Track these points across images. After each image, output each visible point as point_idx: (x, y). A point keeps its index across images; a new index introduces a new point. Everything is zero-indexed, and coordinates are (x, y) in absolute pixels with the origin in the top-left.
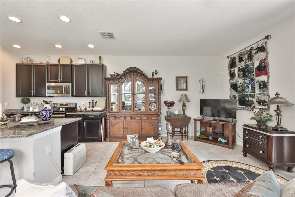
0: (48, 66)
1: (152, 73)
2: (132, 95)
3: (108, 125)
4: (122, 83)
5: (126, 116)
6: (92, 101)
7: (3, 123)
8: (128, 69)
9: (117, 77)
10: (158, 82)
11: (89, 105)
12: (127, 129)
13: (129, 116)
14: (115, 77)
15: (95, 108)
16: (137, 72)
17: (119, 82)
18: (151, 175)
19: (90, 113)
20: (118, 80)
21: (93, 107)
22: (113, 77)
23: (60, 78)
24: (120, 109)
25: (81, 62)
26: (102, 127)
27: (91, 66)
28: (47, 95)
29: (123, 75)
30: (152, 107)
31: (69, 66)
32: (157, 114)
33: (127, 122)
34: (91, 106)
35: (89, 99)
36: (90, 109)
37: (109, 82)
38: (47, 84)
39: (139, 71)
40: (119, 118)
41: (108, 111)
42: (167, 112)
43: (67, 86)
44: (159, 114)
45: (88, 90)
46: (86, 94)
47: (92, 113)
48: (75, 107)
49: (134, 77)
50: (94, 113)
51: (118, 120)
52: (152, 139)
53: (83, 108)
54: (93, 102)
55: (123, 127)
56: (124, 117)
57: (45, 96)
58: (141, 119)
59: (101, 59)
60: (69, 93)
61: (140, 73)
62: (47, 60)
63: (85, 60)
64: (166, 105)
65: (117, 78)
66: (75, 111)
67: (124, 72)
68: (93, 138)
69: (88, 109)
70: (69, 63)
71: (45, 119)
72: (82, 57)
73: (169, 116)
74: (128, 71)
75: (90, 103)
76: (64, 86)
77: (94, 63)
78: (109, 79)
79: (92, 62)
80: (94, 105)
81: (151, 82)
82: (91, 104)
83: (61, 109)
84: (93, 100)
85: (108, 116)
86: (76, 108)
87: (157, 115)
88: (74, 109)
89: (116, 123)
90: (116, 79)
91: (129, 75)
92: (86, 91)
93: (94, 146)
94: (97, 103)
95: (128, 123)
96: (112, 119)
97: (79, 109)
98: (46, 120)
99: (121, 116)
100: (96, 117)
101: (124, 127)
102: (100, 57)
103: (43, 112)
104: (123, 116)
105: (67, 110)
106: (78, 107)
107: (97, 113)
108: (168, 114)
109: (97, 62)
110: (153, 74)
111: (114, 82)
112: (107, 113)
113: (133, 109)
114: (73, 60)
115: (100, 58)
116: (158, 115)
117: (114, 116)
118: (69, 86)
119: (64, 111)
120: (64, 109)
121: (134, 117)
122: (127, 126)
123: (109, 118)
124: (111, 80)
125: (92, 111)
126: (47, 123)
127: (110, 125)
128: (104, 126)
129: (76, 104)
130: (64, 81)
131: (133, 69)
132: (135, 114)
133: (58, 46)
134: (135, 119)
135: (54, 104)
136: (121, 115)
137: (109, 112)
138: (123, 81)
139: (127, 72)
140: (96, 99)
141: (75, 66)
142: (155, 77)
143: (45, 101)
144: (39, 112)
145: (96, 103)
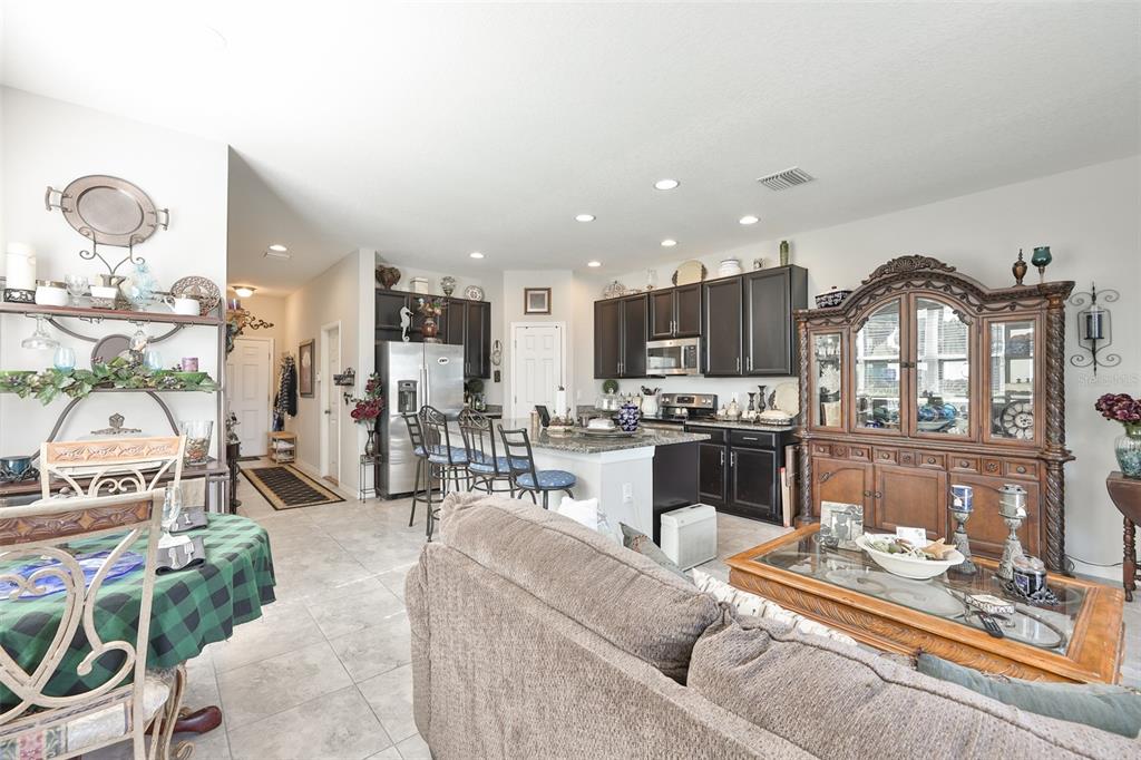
0: (650, 297)
1: (1012, 266)
2: (901, 367)
3: (807, 473)
4: (857, 326)
5: (875, 447)
6: (759, 391)
7: (567, 428)
8: (881, 271)
9: (839, 304)
10: (1047, 303)
11: (752, 401)
12: (878, 501)
13: (891, 449)
14: (834, 305)
15: (768, 414)
16: (923, 275)
17: (848, 320)
18: (852, 624)
19: (752, 427)
20: (844, 313)
21: (762, 408)
22: (827, 306)
23: (675, 327)
24: (849, 420)
25: (728, 270)
26: (786, 475)
27: (753, 279)
28: (649, 372)
29: (862, 294)
30: (1021, 425)
31: (695, 289)
32: (1036, 454)
33: (879, 473)
34: (755, 405)
35: (751, 385)
36: (753, 414)
37: (808, 325)
38: (650, 345)
39: (934, 270)
40: (845, 454)
41: (805, 426)
42: (1120, 453)
43: (690, 347)
44: (1054, 455)
45: (746, 354)
46: (739, 368)
47: (756, 428)
48: (711, 407)
49: (912, 296)
50: (762, 428)
51: (843, 462)
52: (920, 534)
53: (733, 412)
54: (762, 395)
55: (861, 490)
56: (865, 452)
57: (645, 376)
58: (947, 469)
59: (787, 251)
60: (696, 367)
61: (938, 277)
62: (650, 282)
63: (740, 265)
64: (1111, 415)
65: (840, 307)
66: (713, 419)
67: (864, 282)
68: (754, 505)
69: (745, 416)
70: (698, 279)
71: (626, 427)
72: (729, 254)
73: (1131, 473)
74: (885, 276)
75: (752, 395)
76: (683, 348)
77: (765, 267)
78: (811, 316)
79: (757, 265)
80: (764, 402)
81: (1005, 307)
82: (756, 399)
83: (678, 411)
84: (762, 388)
85: (804, 443)
86: (714, 410)
87: (1037, 458)
88: (709, 412)
89: (834, 470)
90: (834, 311)
91: (889, 289)
92: (739, 360)
93: (756, 530)
94: (776, 398)
95: (886, 479)
96: (820, 455)
97: (720, 412)
98: (628, 429)
99: (853, 448)
100: (763, 441)
101: (869, 488)
102: (784, 242)
103: (624, 411)
104: (862, 446)
105: (693, 413)
106: (720, 406)
107: (768, 429)
108: (1124, 464)
109: (776, 262)
110: (1019, 269)
111: (827, 323)
112: (803, 433)
113: (904, 426)
114: (709, 270)
115: (785, 246)
116: (1046, 461)
117: (826, 443)
118: (695, 347)
119: (683, 418)
120: (685, 411)
121: (912, 455)
122: (878, 487)
123: (810, 450)
124: (816, 318)
125: (757, 421)
126: (630, 436)
127: (811, 475)
128: (790, 474)
129: (716, 397)
130: (685, 333)
131: (906, 264)
132: (915, 443)
133: (669, 243)
134: (916, 465)
135: (665, 396)
136: (856, 445)
137: (810, 429)
138: (864, 316)
139: (878, 279)
140: (772, 384)
141: (711, 287)
142: (1032, 278)
143: (646, 387)
144: (616, 412)
145: (773, 396)
